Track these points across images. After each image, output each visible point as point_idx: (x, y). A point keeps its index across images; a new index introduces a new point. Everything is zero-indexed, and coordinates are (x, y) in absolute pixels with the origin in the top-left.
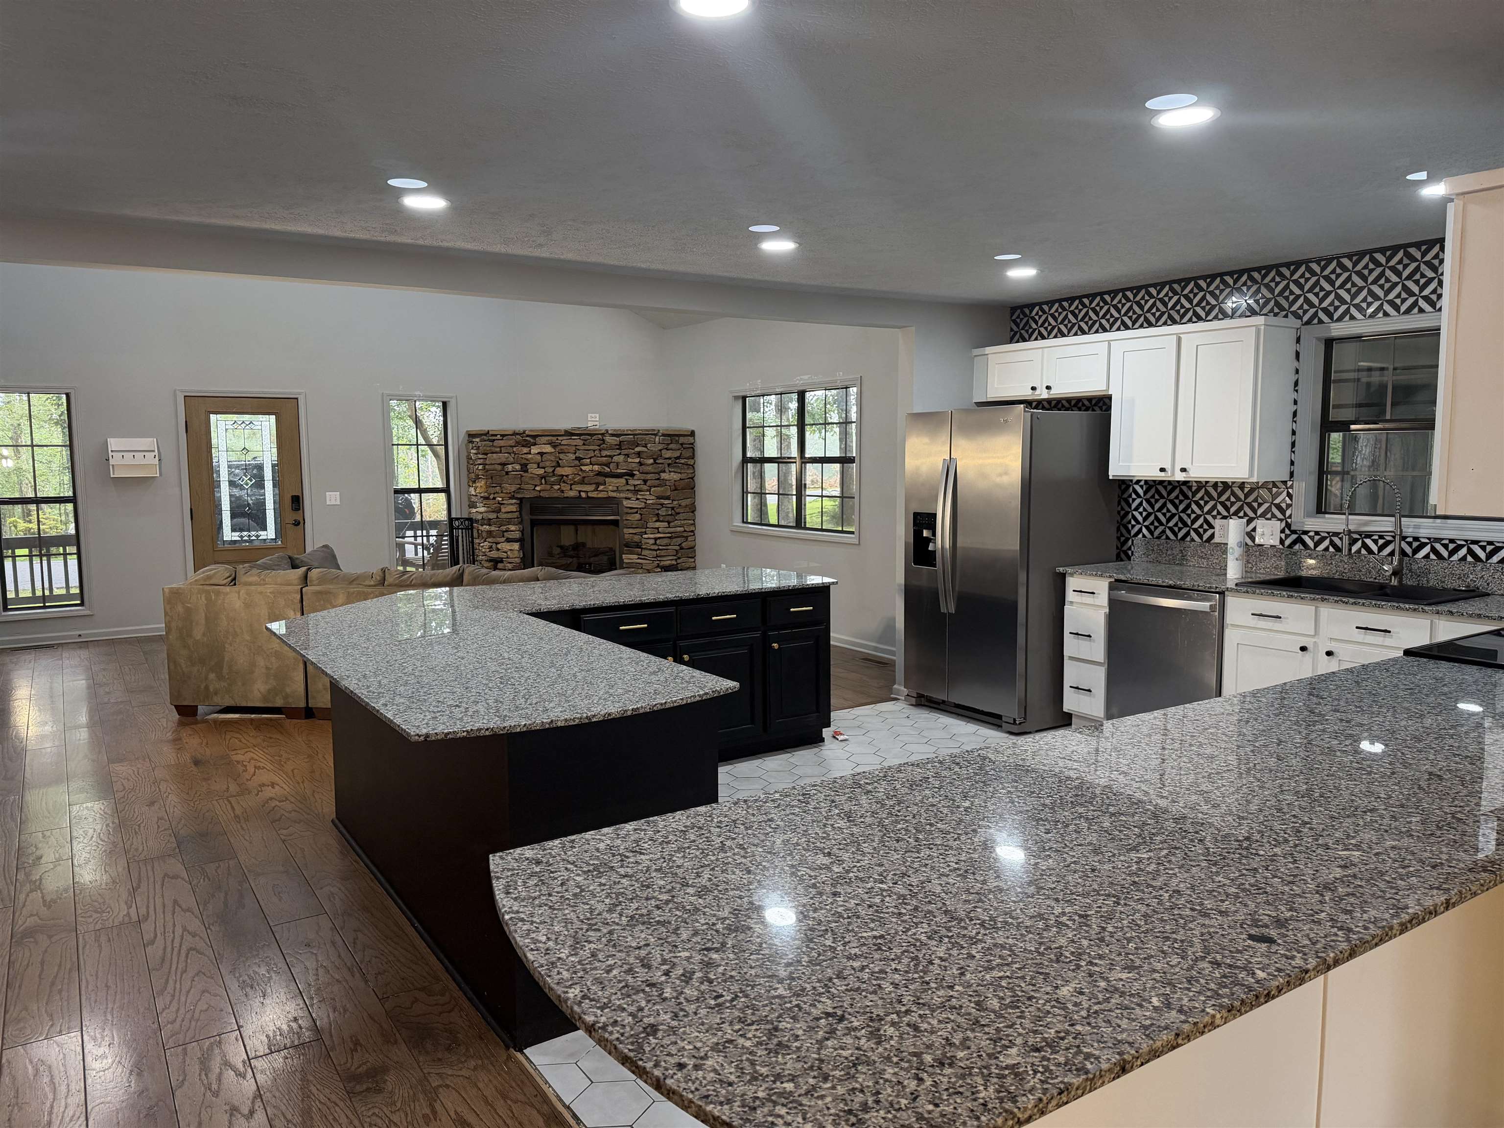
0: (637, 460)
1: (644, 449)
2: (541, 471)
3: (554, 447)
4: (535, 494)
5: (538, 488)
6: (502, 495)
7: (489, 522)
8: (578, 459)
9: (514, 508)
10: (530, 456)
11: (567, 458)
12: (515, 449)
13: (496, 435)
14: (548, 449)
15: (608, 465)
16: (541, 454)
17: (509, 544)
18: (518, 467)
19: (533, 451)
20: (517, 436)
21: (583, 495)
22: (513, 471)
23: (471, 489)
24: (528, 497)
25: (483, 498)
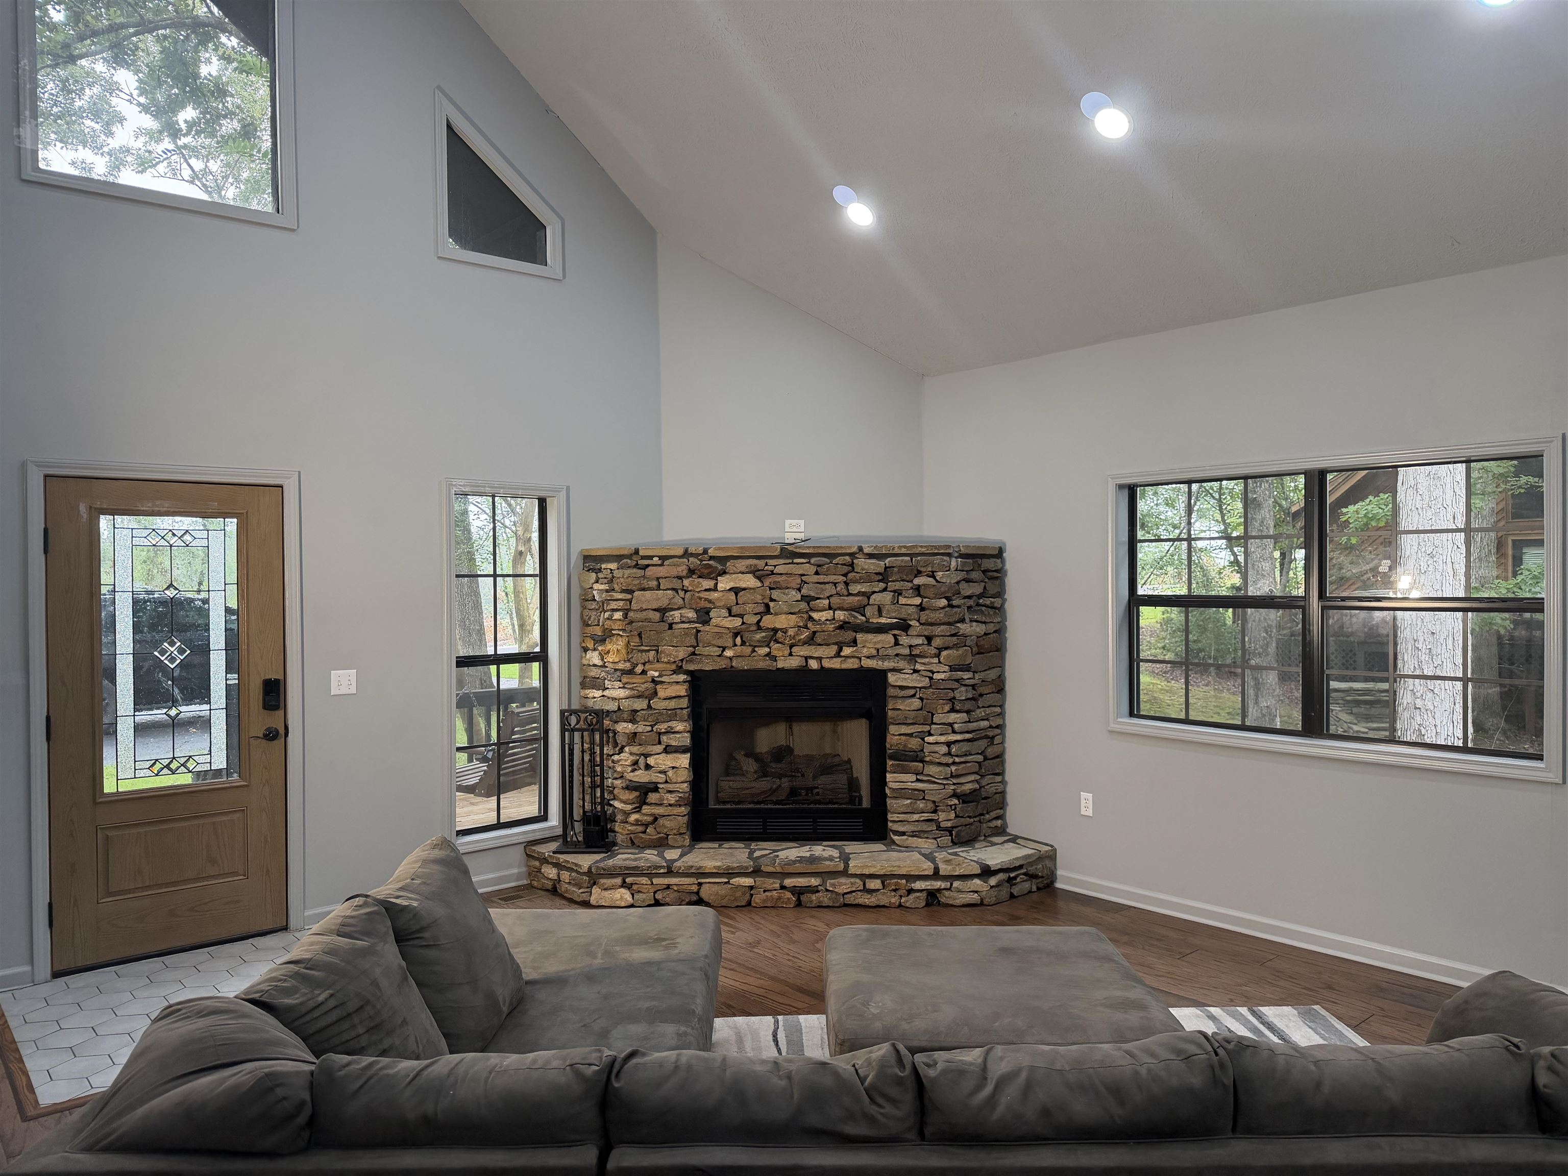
0: (918, 601)
1: (931, 581)
2: (737, 622)
3: (759, 578)
5: (728, 653)
6: (658, 665)
8: (807, 599)
10: (715, 595)
11: (785, 598)
12: (686, 582)
13: (651, 557)
14: (750, 581)
15: (860, 609)
16: (736, 591)
17: (670, 756)
18: (691, 615)
19: (720, 586)
20: (691, 559)
21: (814, 664)
22: (683, 622)
23: (588, 655)
24: (709, 668)
25: (622, 672)
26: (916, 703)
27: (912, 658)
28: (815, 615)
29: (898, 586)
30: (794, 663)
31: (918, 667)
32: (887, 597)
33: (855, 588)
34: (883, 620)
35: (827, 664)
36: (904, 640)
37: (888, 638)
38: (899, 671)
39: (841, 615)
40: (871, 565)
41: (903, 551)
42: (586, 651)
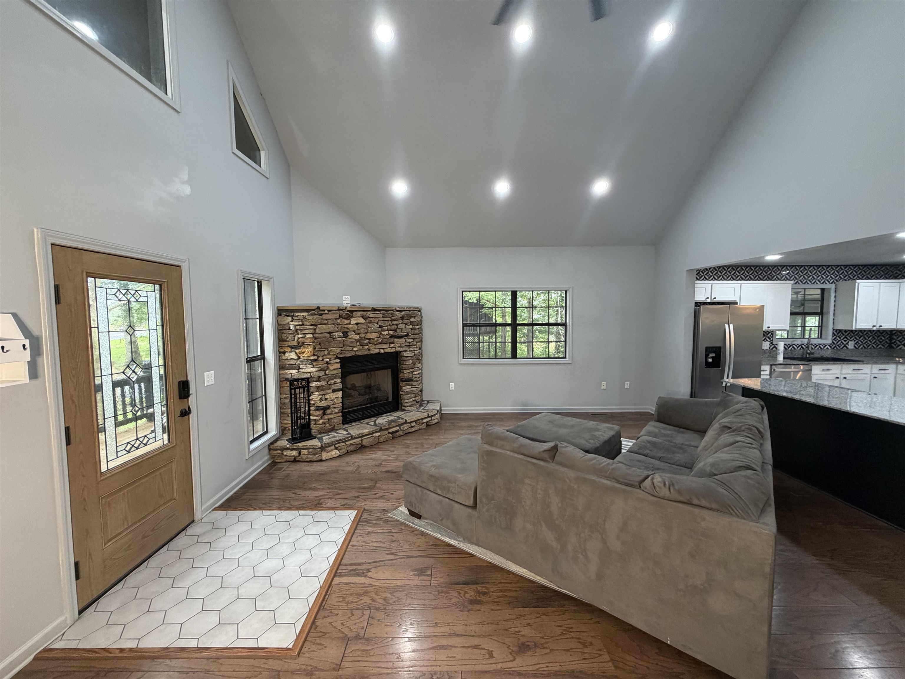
1: (414, 320)
14: (362, 321)
15: (395, 330)
16: (357, 324)
17: (335, 393)
18: (341, 334)
19: (352, 322)
20: (341, 311)
21: (382, 351)
22: (338, 338)
23: (287, 355)
24: (349, 356)
25: (312, 360)
26: (411, 362)
27: (409, 346)
28: (383, 333)
29: (405, 321)
30: (377, 351)
31: (411, 349)
32: (403, 326)
33: (395, 322)
34: (402, 334)
35: (387, 351)
36: (408, 340)
37: (403, 340)
38: (405, 351)
39: (391, 332)
40: (399, 314)
41: (408, 309)
42: (284, 353)
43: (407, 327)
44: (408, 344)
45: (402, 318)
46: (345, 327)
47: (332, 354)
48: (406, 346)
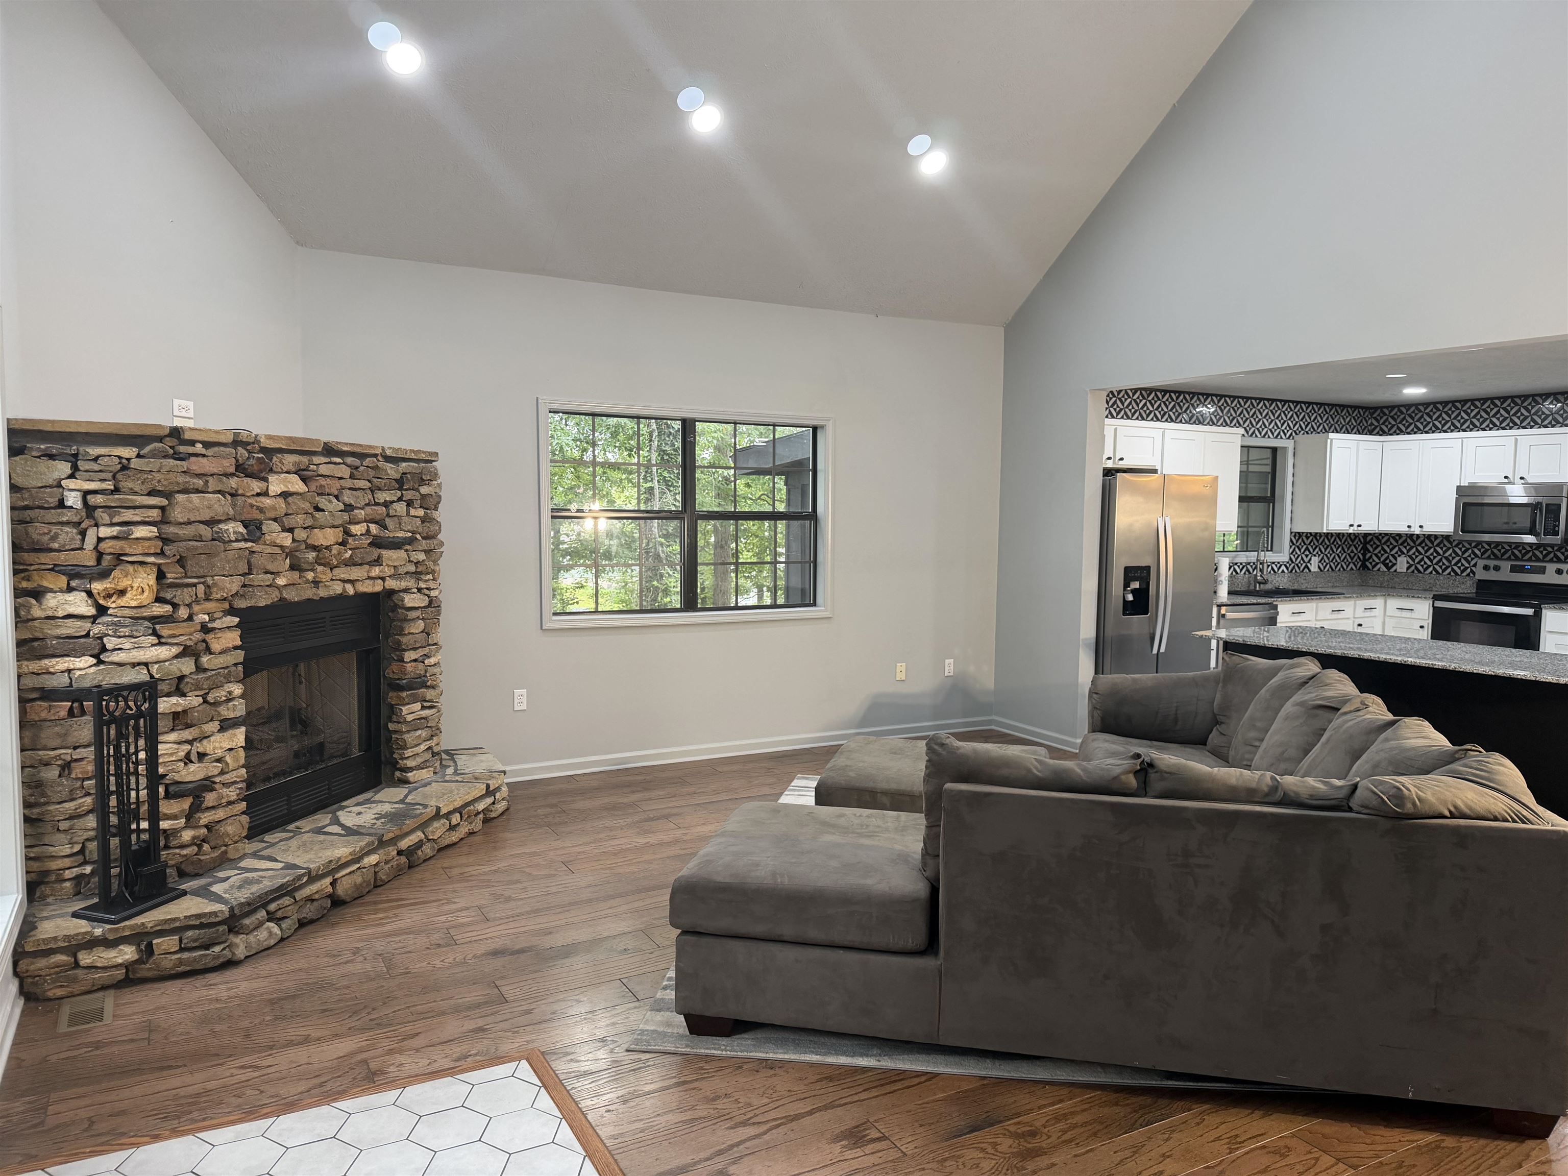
2: (286, 540)
3: (304, 480)
4: (274, 596)
5: (281, 581)
6: (210, 606)
7: (179, 687)
9: (234, 638)
10: (267, 502)
11: (330, 507)
12: (233, 482)
13: (192, 443)
14: (297, 485)
15: (384, 522)
16: (285, 495)
17: (227, 734)
18: (243, 529)
19: (272, 490)
20: (240, 450)
23: (51, 601)
24: (262, 603)
25: (154, 619)
26: (421, 624)
28: (354, 529)
31: (421, 585)
32: (401, 508)
35: (360, 588)
36: (414, 556)
37: (401, 554)
38: (407, 590)
39: (373, 528)
40: (392, 471)
41: (413, 456)
42: (38, 594)
43: (413, 512)
44: (412, 568)
45: (400, 483)
46: (252, 506)
47: (219, 596)
48: (407, 573)
